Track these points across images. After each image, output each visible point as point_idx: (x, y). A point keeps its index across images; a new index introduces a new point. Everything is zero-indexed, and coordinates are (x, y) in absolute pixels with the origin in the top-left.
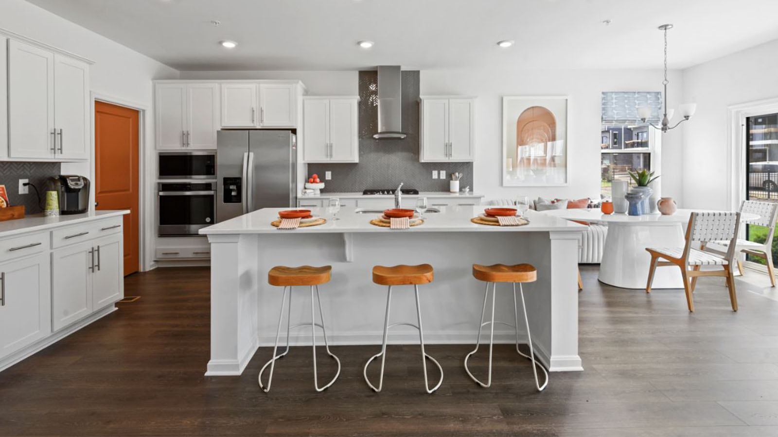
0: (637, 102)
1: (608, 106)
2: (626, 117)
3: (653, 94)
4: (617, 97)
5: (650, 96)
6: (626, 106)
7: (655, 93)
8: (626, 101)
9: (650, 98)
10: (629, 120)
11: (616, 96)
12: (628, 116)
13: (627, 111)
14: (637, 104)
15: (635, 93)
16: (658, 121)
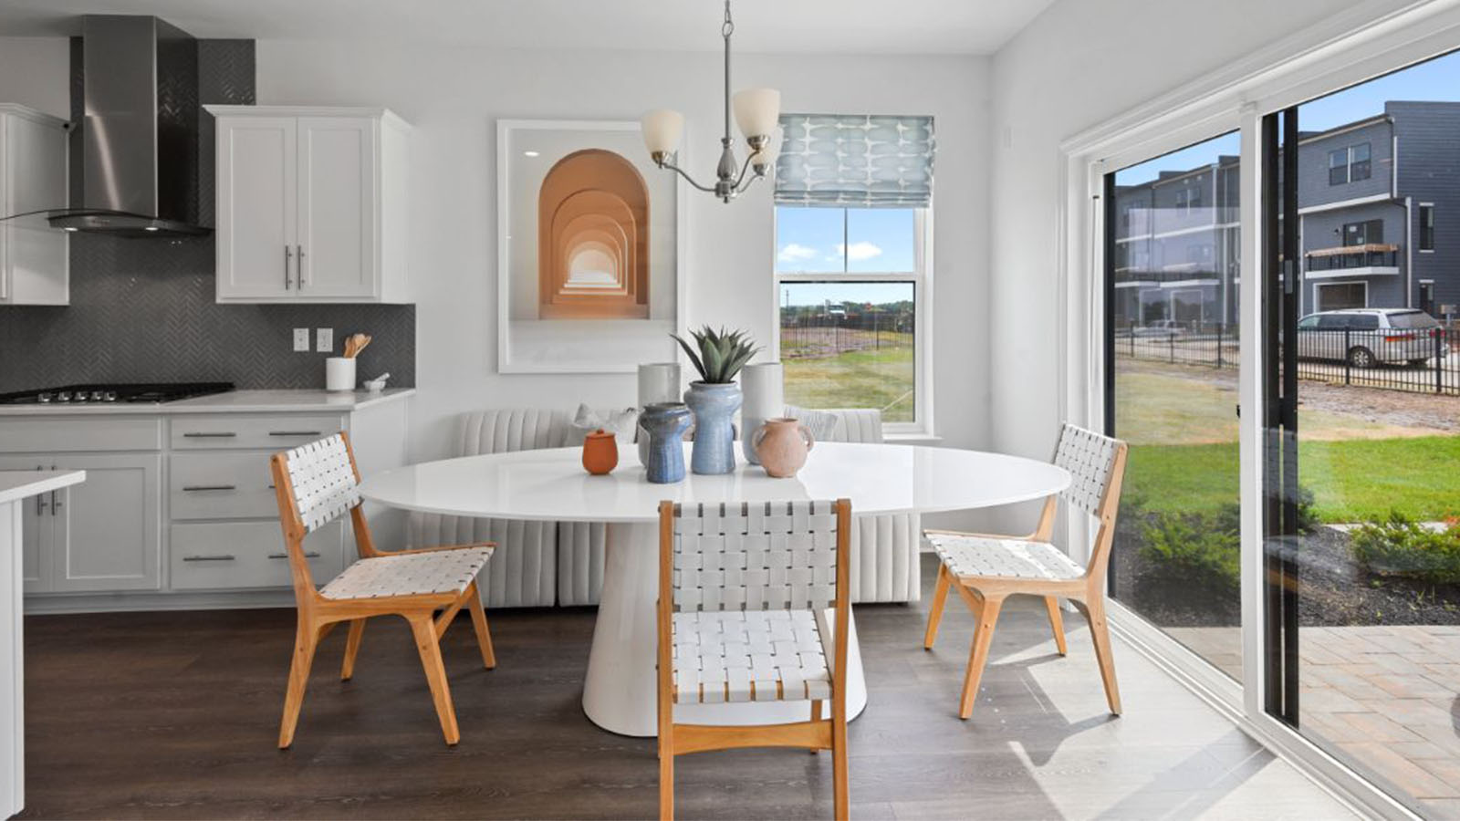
0: (870, 143)
1: (792, 153)
2: (836, 183)
3: (915, 122)
4: (815, 129)
5: (905, 128)
6: (840, 154)
7: (919, 118)
8: (840, 140)
9: (903, 132)
10: (846, 192)
11: (814, 127)
12: (841, 181)
13: (841, 168)
14: (870, 148)
15: (864, 117)
16: (924, 194)
